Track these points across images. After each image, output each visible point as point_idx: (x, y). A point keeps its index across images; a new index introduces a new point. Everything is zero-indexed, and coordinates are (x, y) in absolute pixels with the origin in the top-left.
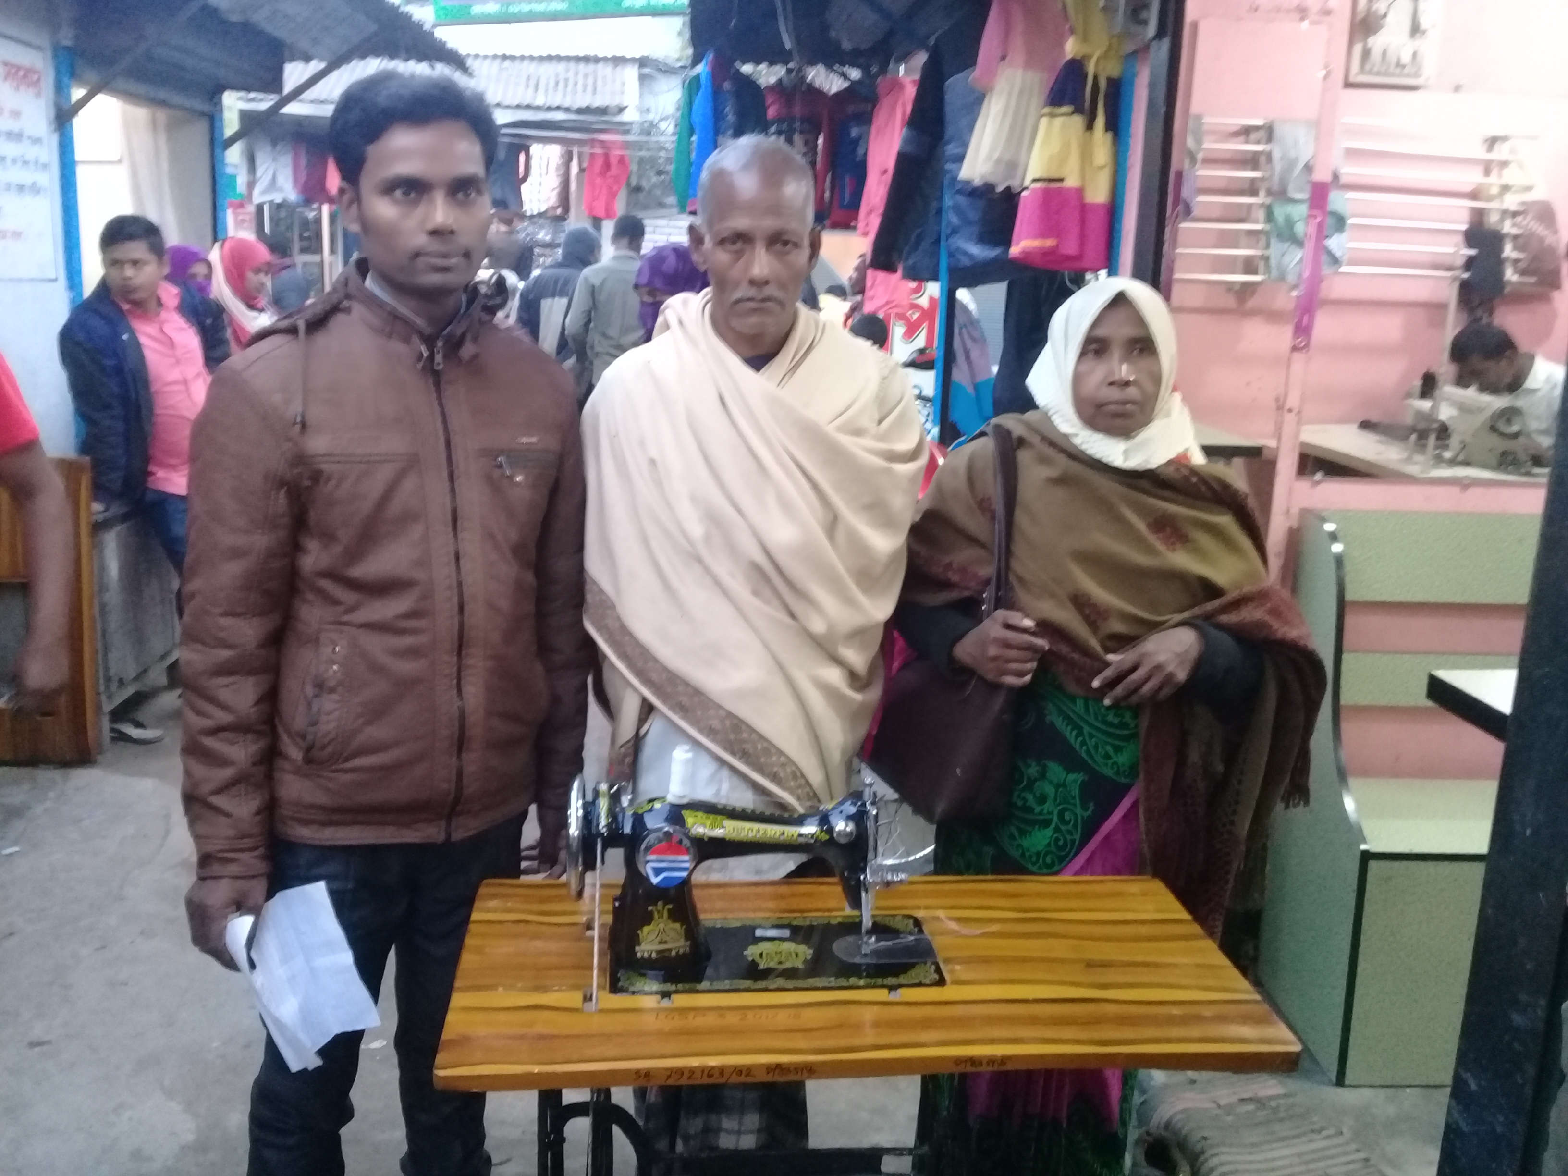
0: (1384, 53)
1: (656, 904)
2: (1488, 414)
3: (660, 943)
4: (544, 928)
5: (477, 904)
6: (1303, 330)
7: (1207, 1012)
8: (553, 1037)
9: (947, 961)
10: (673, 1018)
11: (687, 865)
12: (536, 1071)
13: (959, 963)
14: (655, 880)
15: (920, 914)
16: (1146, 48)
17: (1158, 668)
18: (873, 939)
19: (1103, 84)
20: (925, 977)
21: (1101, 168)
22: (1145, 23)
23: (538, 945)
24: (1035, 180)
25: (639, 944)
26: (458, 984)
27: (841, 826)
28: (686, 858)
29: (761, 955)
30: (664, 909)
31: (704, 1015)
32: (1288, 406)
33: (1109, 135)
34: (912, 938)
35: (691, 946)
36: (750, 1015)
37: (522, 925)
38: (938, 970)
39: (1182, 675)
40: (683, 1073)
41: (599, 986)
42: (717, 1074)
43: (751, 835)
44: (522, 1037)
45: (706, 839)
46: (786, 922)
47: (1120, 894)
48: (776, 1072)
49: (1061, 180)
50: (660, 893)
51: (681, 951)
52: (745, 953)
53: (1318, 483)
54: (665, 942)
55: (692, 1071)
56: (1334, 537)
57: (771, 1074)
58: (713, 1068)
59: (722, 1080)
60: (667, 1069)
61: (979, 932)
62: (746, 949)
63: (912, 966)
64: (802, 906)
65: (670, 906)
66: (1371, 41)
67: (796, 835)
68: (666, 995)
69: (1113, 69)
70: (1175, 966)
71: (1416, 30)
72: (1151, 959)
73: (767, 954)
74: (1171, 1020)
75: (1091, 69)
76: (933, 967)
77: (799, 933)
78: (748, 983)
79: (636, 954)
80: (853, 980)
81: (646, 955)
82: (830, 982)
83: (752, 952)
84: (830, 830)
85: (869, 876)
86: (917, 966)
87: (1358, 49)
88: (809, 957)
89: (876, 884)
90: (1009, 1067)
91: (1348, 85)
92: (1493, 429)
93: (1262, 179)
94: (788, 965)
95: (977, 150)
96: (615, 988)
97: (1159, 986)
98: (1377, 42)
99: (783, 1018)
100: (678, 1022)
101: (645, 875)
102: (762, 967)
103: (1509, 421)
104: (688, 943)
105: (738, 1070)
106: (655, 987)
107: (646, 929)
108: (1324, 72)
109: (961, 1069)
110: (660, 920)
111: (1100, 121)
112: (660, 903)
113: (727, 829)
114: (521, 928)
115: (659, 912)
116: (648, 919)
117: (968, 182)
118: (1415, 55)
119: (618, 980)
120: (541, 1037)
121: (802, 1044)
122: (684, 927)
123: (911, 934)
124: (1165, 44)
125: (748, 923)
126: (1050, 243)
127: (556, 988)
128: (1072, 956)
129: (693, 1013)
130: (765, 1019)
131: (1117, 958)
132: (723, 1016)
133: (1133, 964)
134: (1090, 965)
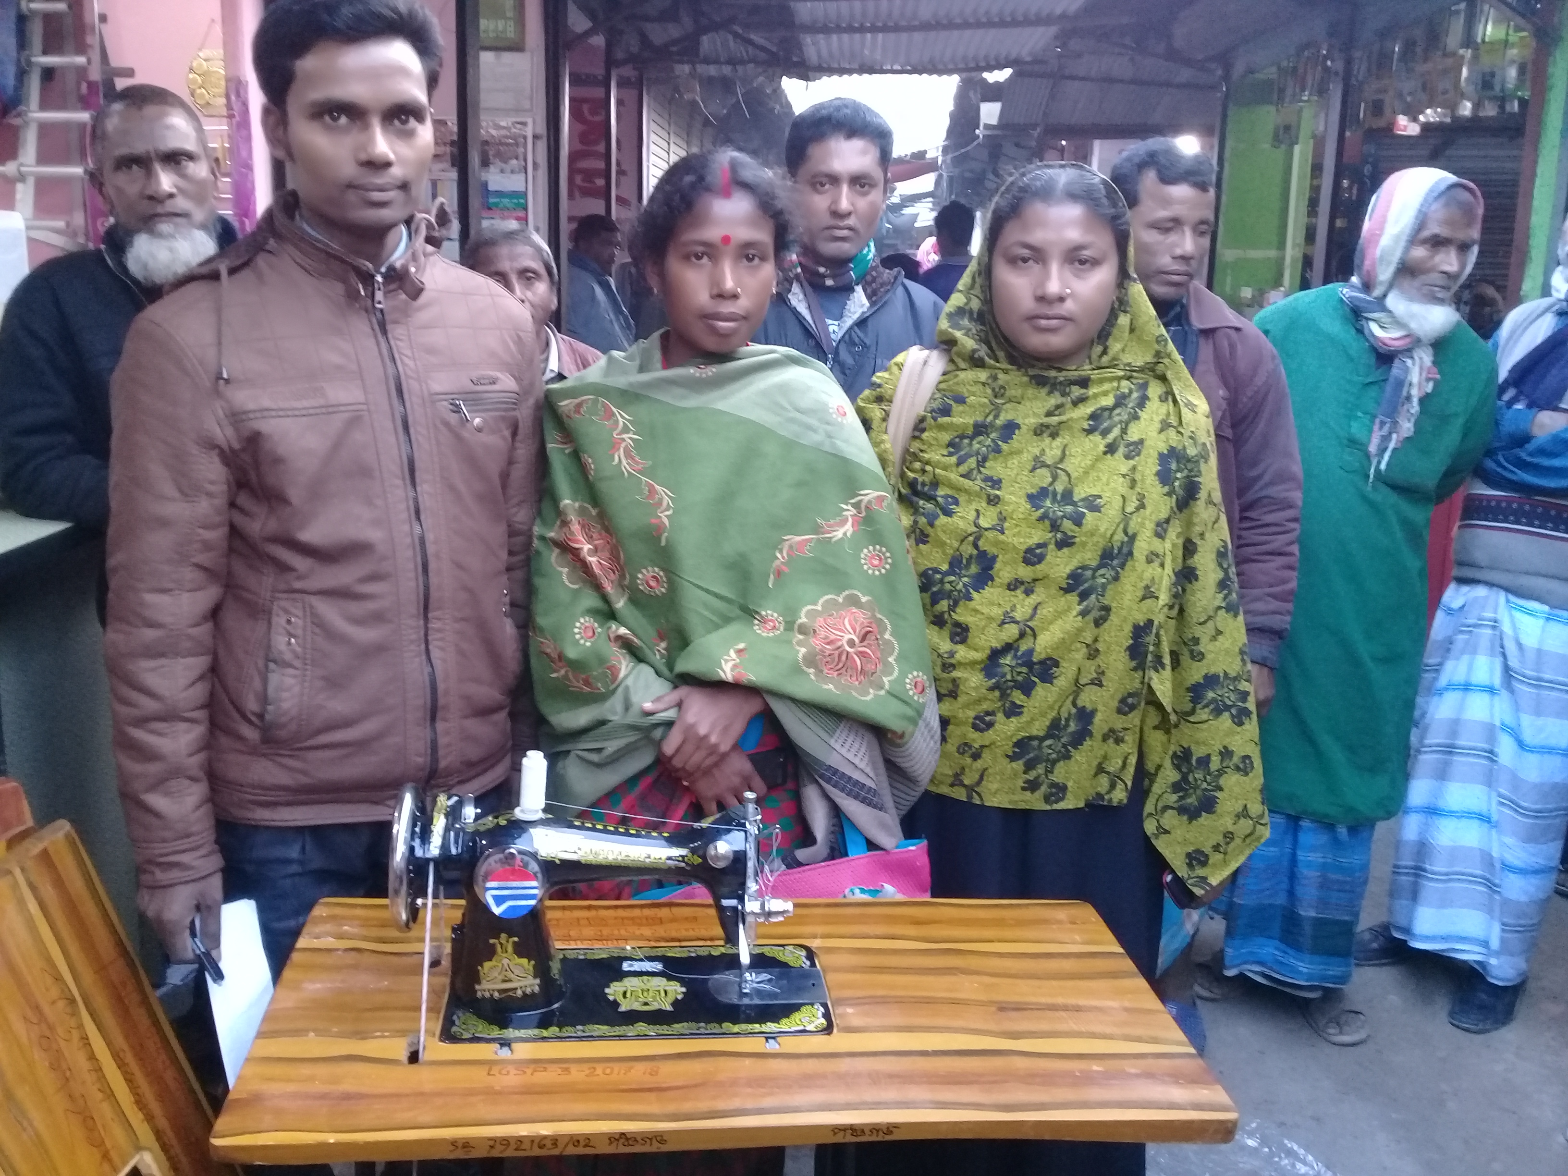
1: (498, 938)
3: (504, 981)
4: (378, 959)
8: (359, 1096)
9: (839, 1002)
13: (851, 1006)
14: (497, 910)
15: (814, 944)
25: (479, 983)
28: (534, 883)
29: (625, 993)
31: (546, 1069)
36: (600, 1069)
37: (355, 955)
38: (826, 1014)
40: (509, 1144)
41: (427, 1031)
42: (549, 1144)
43: (611, 857)
44: (323, 1096)
45: (558, 862)
46: (660, 953)
47: (1045, 922)
48: (622, 1141)
50: (503, 925)
51: (528, 991)
52: (607, 990)
54: (510, 981)
55: (520, 1140)
57: (615, 1144)
58: (545, 1137)
59: (556, 1152)
60: (490, 1139)
62: (608, 987)
67: (664, 858)
68: (505, 1043)
70: (1097, 1009)
72: (1072, 1001)
73: (632, 992)
74: (1088, 1079)
76: (822, 1009)
77: (672, 968)
80: (727, 1026)
81: (487, 995)
82: (699, 1028)
83: (614, 991)
85: (747, 905)
88: (680, 997)
89: (756, 914)
94: (654, 1006)
96: (448, 1034)
97: (1079, 1035)
99: (638, 1073)
102: (623, 1009)
104: (538, 981)
105: (575, 1140)
107: (487, 965)
109: (839, 1139)
110: (505, 955)
113: (584, 850)
114: (350, 958)
115: (501, 944)
116: (490, 953)
122: (533, 962)
125: (616, 953)
128: (982, 997)
129: (533, 1066)
130: (618, 1074)
131: (1033, 999)
132: (567, 1070)
133: (1054, 1008)
134: (1003, 1008)
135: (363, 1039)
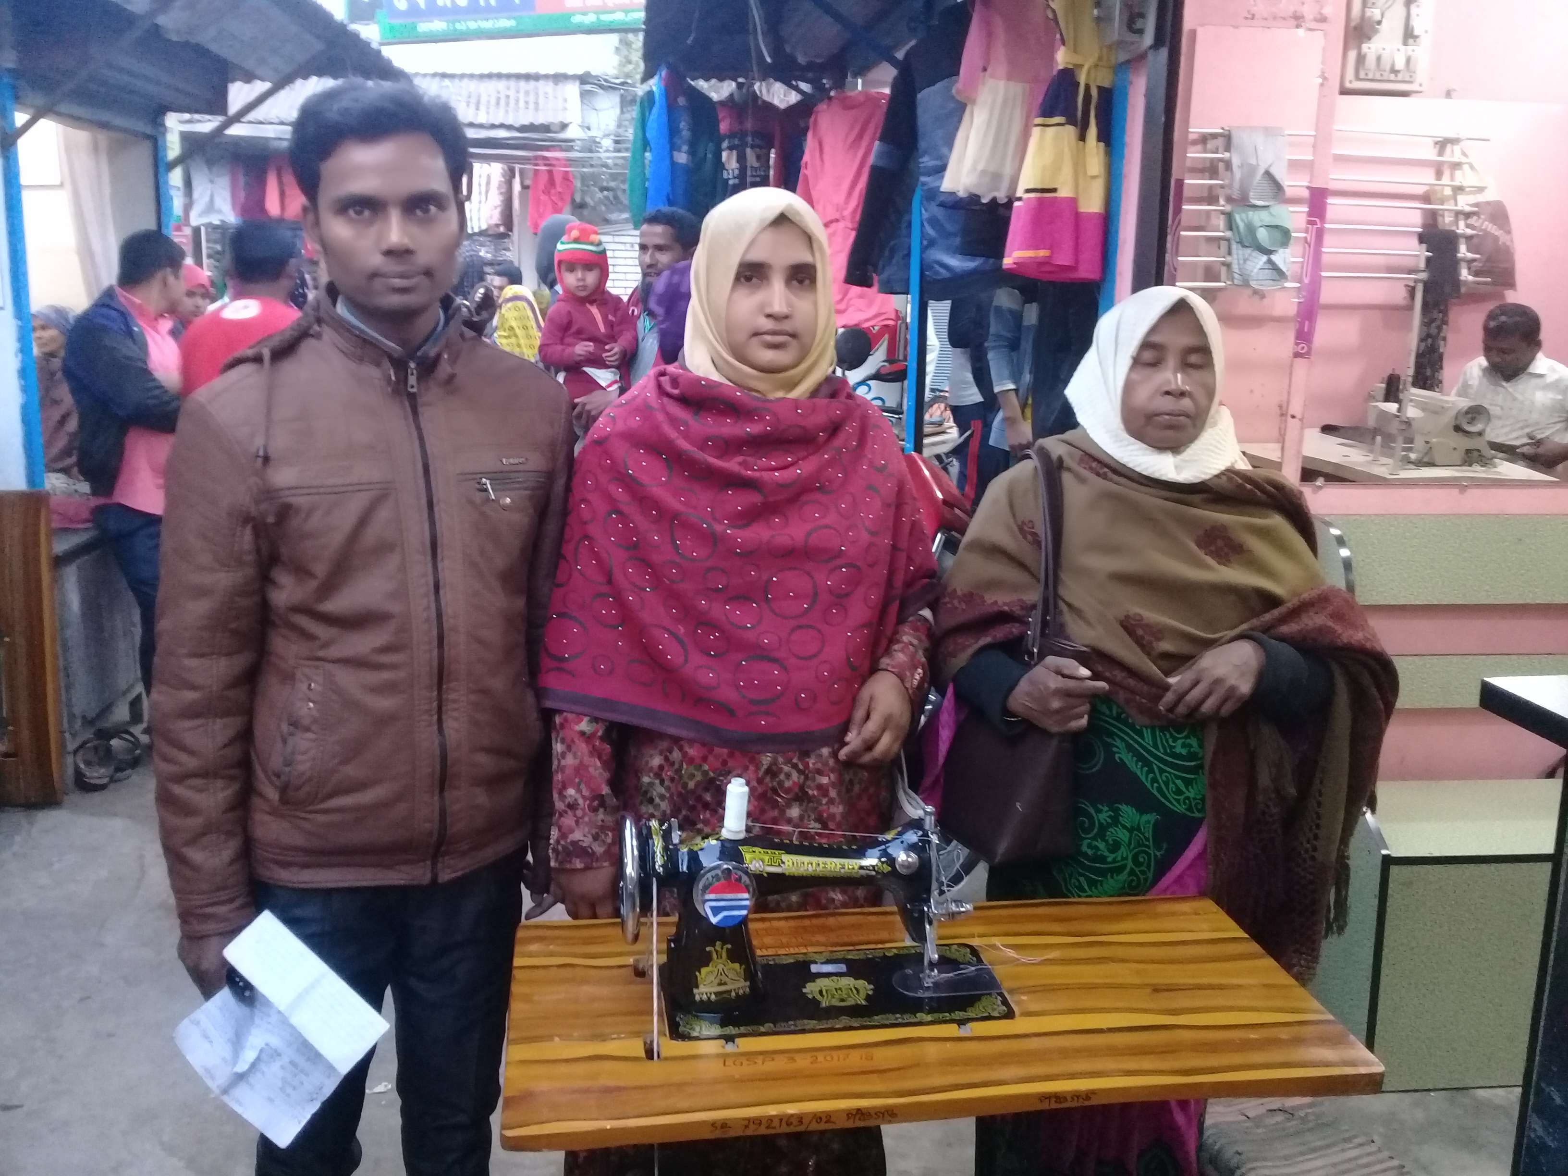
0: (1379, 59)
1: (714, 946)
2: (1453, 413)
3: (720, 984)
4: (593, 972)
5: (518, 949)
6: (1304, 336)
7: (1284, 1034)
8: (619, 1089)
9: (1012, 991)
10: (742, 1064)
11: (747, 903)
12: (608, 1127)
13: (1023, 993)
14: (714, 920)
15: (975, 942)
16: (1142, 57)
17: (1218, 682)
18: (936, 971)
19: (1094, 92)
20: (994, 1010)
21: (1094, 177)
22: (1141, 32)
23: (589, 990)
24: (1028, 191)
25: (697, 987)
26: (509, 1035)
27: (902, 857)
28: (746, 895)
29: (821, 992)
30: (722, 948)
31: (773, 1060)
32: (1291, 412)
33: (1102, 144)
34: (973, 968)
35: (750, 987)
36: (820, 1057)
37: (569, 970)
38: (1005, 1002)
39: (1245, 687)
40: (760, 1124)
41: (659, 1032)
42: (795, 1122)
43: (810, 869)
44: (587, 1091)
45: (765, 875)
46: (840, 956)
47: (1173, 914)
48: (858, 1116)
49: (1054, 190)
50: (719, 933)
51: (741, 992)
52: (804, 990)
53: (1320, 488)
54: (725, 984)
55: (770, 1119)
56: (1341, 541)
57: (852, 1120)
58: (792, 1115)
59: (802, 1128)
60: (744, 1119)
61: (1039, 959)
62: (805, 987)
63: (978, 998)
64: (855, 939)
65: (729, 946)
66: (1365, 47)
67: (856, 867)
68: (729, 1039)
69: (1104, 79)
70: (1239, 986)
71: (1409, 35)
72: (1215, 981)
73: (827, 991)
74: (1245, 1046)
75: (1082, 79)
76: (999, 998)
77: (855, 969)
78: (812, 1023)
79: (694, 996)
80: (922, 1016)
81: (705, 997)
82: (897, 1019)
83: (811, 989)
84: (892, 861)
85: (934, 908)
86: (984, 998)
87: (1352, 55)
88: (870, 993)
89: (942, 915)
90: (1094, 1102)
91: (1344, 92)
92: (1458, 429)
93: (1222, 187)
94: (850, 1002)
95: (961, 160)
96: (676, 1033)
97: (1231, 1009)
98: (1371, 48)
99: (855, 1059)
100: (746, 1069)
101: (704, 915)
102: (824, 1005)
103: (1471, 422)
104: (748, 983)
105: (818, 1117)
106: (715, 1031)
107: (704, 970)
108: (1320, 80)
109: (1045, 1106)
110: (720, 961)
111: (1093, 131)
112: (718, 943)
113: (787, 863)
114: (565, 973)
115: (717, 952)
116: (706, 960)
117: (953, 194)
118: (1408, 60)
119: (678, 1025)
120: (608, 1090)
121: (879, 1087)
122: (743, 966)
123: (970, 964)
124: (1164, 53)
125: (801, 958)
126: (1043, 253)
127: (615, 1036)
128: (1137, 981)
129: (761, 1057)
130: (837, 1061)
131: (1182, 981)
132: (793, 1060)
133: (1199, 987)
134: (1157, 990)
135: (604, 1040)
